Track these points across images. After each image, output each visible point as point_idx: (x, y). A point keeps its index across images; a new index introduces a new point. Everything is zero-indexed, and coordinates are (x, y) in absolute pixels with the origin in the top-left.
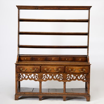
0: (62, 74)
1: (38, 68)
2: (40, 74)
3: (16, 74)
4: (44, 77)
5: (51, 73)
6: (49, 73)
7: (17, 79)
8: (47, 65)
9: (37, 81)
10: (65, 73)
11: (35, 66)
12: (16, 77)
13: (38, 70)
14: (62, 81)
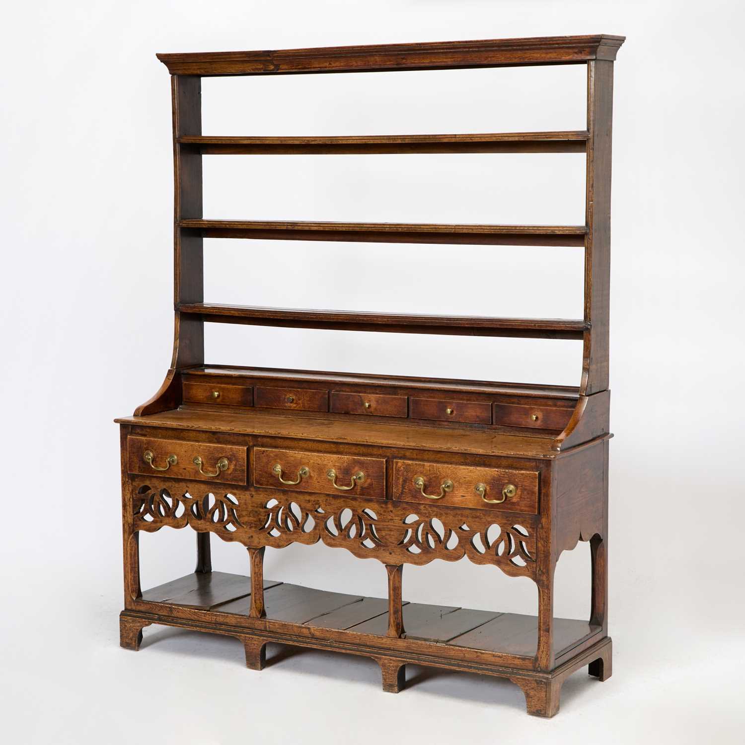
0: (376, 506)
1: (237, 460)
2: (246, 496)
3: (124, 484)
4: (275, 519)
5: (311, 494)
6: (301, 497)
7: (130, 520)
8: (288, 443)
9: (231, 540)
10: (390, 506)
11: (219, 442)
12: (124, 506)
13: (235, 470)
14: (377, 557)
